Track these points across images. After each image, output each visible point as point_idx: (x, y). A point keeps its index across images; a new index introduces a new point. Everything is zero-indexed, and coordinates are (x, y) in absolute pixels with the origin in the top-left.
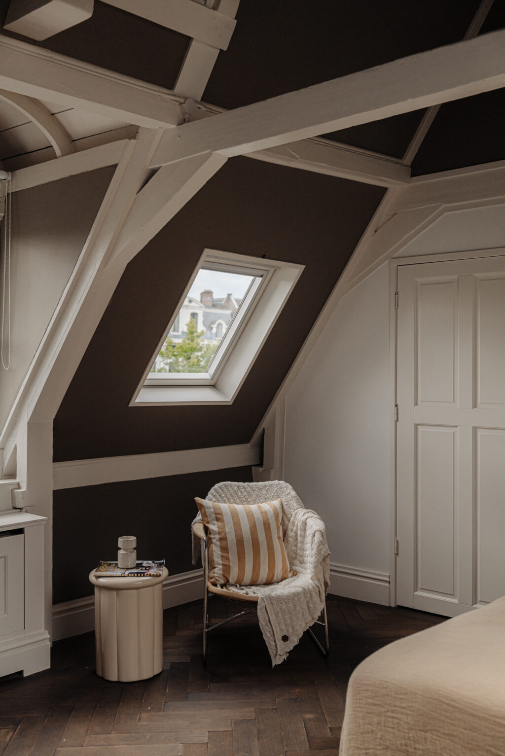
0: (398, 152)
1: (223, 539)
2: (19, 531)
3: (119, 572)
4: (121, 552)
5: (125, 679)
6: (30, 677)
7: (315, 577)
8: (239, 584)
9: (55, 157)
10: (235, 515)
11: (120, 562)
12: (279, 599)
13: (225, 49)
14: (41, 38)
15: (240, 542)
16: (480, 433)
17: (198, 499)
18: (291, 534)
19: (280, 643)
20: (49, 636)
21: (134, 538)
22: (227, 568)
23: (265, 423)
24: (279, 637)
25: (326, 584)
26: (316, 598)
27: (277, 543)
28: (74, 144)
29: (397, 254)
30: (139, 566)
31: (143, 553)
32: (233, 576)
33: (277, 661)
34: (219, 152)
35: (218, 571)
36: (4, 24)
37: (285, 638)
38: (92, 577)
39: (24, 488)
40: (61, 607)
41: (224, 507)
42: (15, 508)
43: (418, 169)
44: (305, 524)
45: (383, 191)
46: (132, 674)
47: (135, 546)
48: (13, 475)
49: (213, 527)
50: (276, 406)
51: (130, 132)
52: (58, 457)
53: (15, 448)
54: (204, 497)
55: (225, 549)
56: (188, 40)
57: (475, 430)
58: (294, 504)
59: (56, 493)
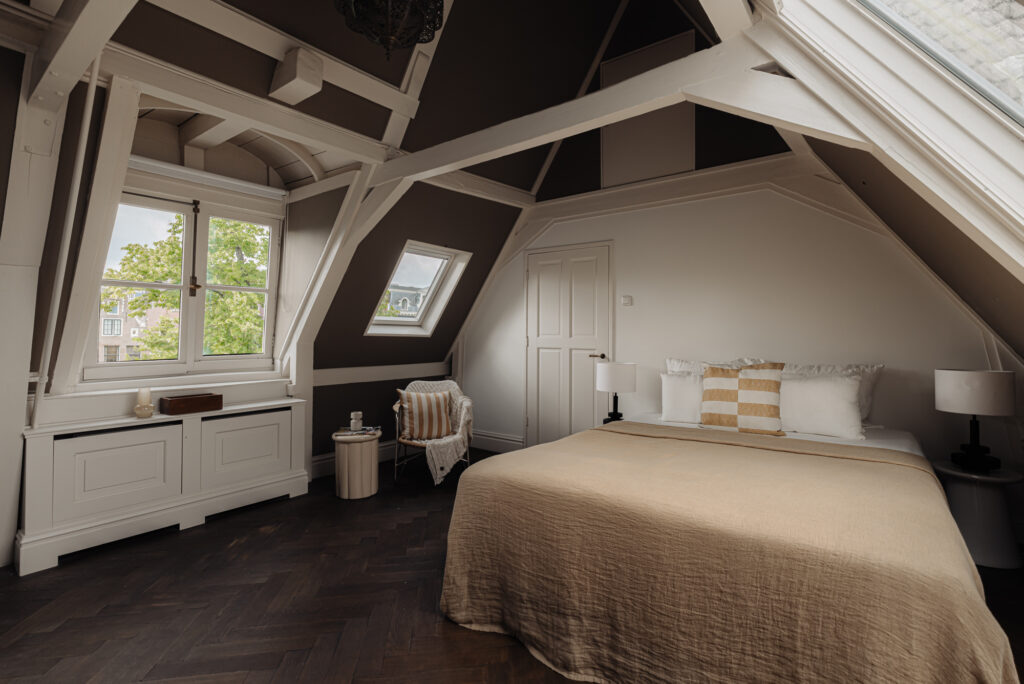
0: (526, 186)
1: (411, 413)
2: (289, 408)
3: (350, 433)
4: (352, 421)
5: (352, 497)
6: (294, 498)
7: (463, 433)
8: (420, 438)
9: (314, 181)
10: (419, 399)
11: (352, 428)
12: (439, 447)
13: (413, 117)
14: (293, 104)
15: (421, 414)
16: (574, 352)
17: (399, 390)
18: (454, 411)
19: (439, 472)
20: (306, 473)
21: (360, 413)
22: (412, 430)
23: (453, 350)
24: (438, 467)
25: (469, 438)
26: (461, 446)
27: (444, 415)
28: (326, 174)
29: (529, 247)
30: (363, 429)
31: (366, 422)
32: (416, 433)
33: (438, 481)
34: (407, 177)
35: (407, 432)
36: (268, 93)
37: (442, 469)
38: (334, 437)
39: (294, 383)
40: (317, 458)
41: (414, 395)
42: (288, 396)
43: (541, 197)
44: (462, 404)
45: (520, 210)
46: (357, 494)
47: (361, 416)
48: (288, 377)
49: (406, 406)
50: (459, 339)
51: (358, 166)
52: (317, 366)
53: (289, 360)
54: (404, 389)
55: (411, 418)
56: (389, 111)
57: (571, 350)
58: (457, 393)
59: (315, 388)
